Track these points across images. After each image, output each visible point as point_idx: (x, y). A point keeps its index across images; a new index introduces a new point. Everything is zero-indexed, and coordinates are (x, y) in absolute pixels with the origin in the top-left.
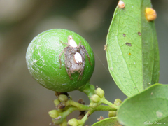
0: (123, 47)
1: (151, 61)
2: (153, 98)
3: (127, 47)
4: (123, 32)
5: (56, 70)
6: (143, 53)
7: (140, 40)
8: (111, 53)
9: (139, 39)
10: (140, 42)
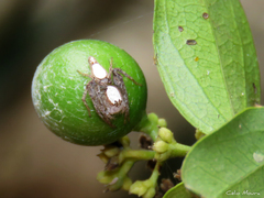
0: (184, 51)
1: (239, 51)
2: (244, 133)
3: (189, 48)
4: (177, 24)
5: (85, 121)
6: (220, 47)
7: (210, 26)
8: (166, 67)
9: (208, 26)
10: (211, 31)
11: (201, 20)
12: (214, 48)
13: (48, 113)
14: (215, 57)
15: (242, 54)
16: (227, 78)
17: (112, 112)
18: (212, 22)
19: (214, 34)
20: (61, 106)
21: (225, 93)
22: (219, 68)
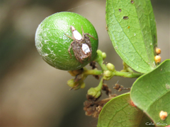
0: (122, 23)
3: (125, 21)
9: (133, 8)
10: (135, 11)
11: (130, 4)
12: (137, 20)
13: (47, 55)
14: (138, 26)
15: (149, 20)
16: (144, 36)
17: (84, 57)
18: (136, 5)
19: (137, 12)
20: (55, 52)
21: (143, 46)
22: (140, 32)
